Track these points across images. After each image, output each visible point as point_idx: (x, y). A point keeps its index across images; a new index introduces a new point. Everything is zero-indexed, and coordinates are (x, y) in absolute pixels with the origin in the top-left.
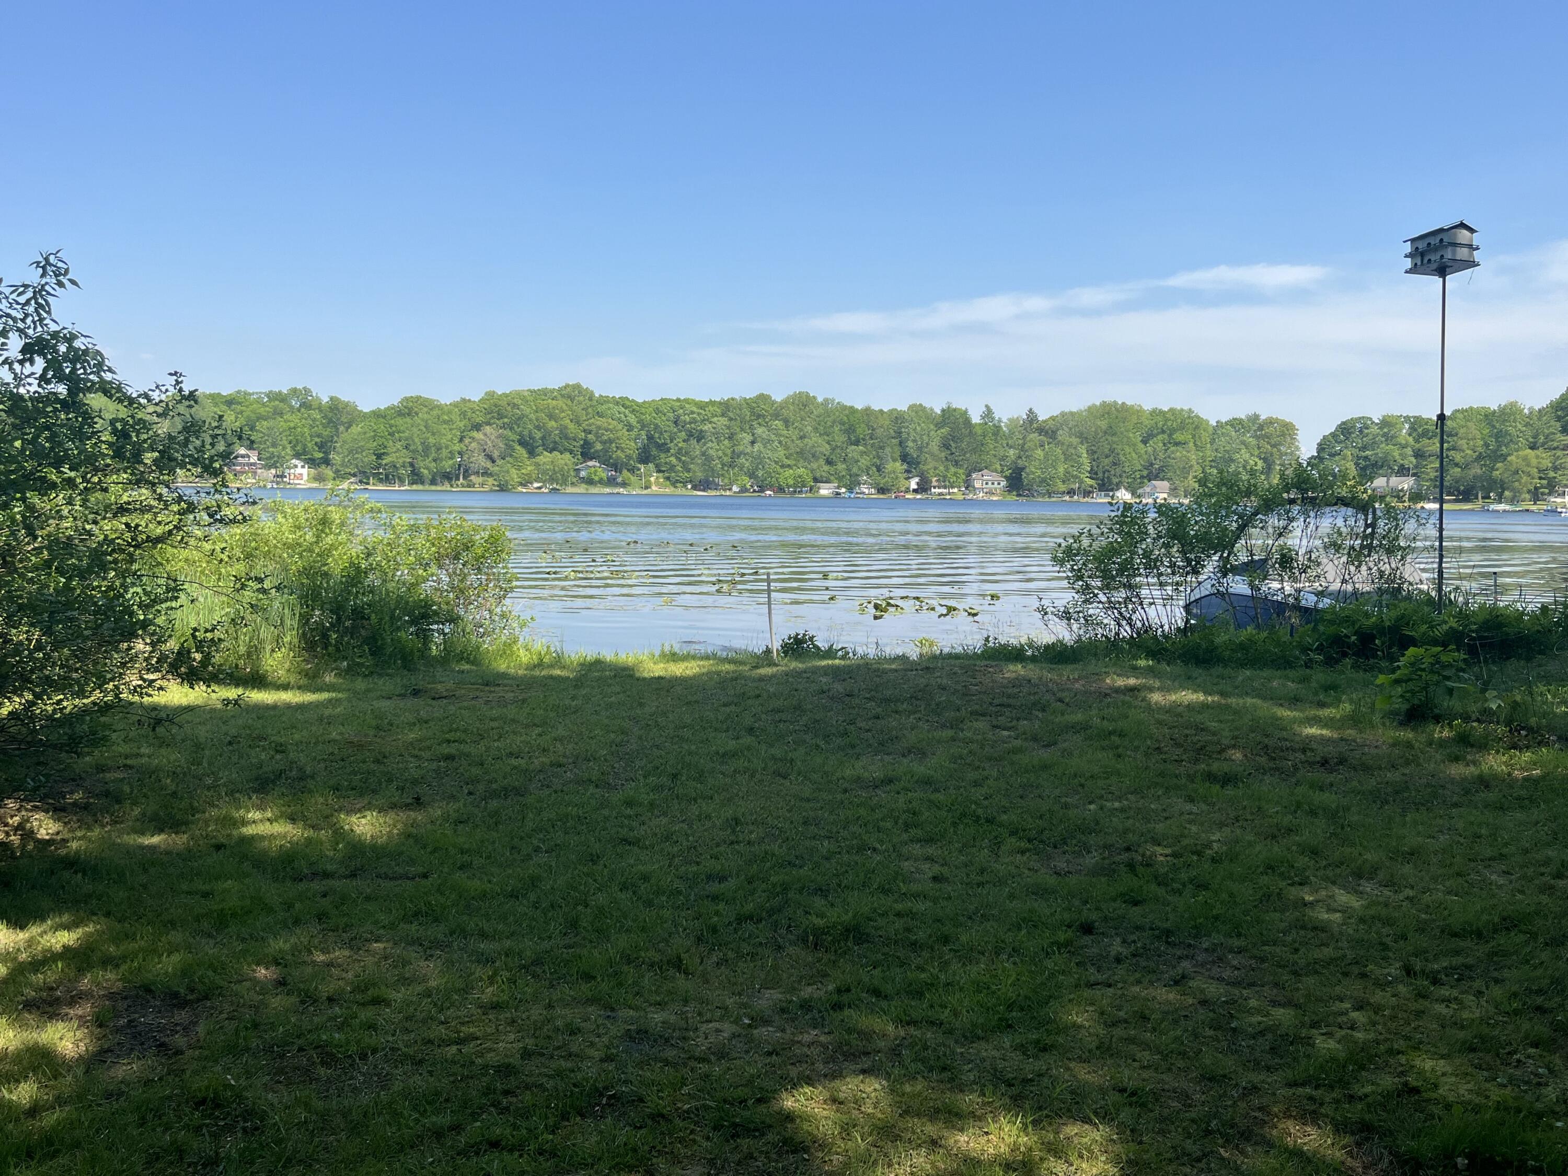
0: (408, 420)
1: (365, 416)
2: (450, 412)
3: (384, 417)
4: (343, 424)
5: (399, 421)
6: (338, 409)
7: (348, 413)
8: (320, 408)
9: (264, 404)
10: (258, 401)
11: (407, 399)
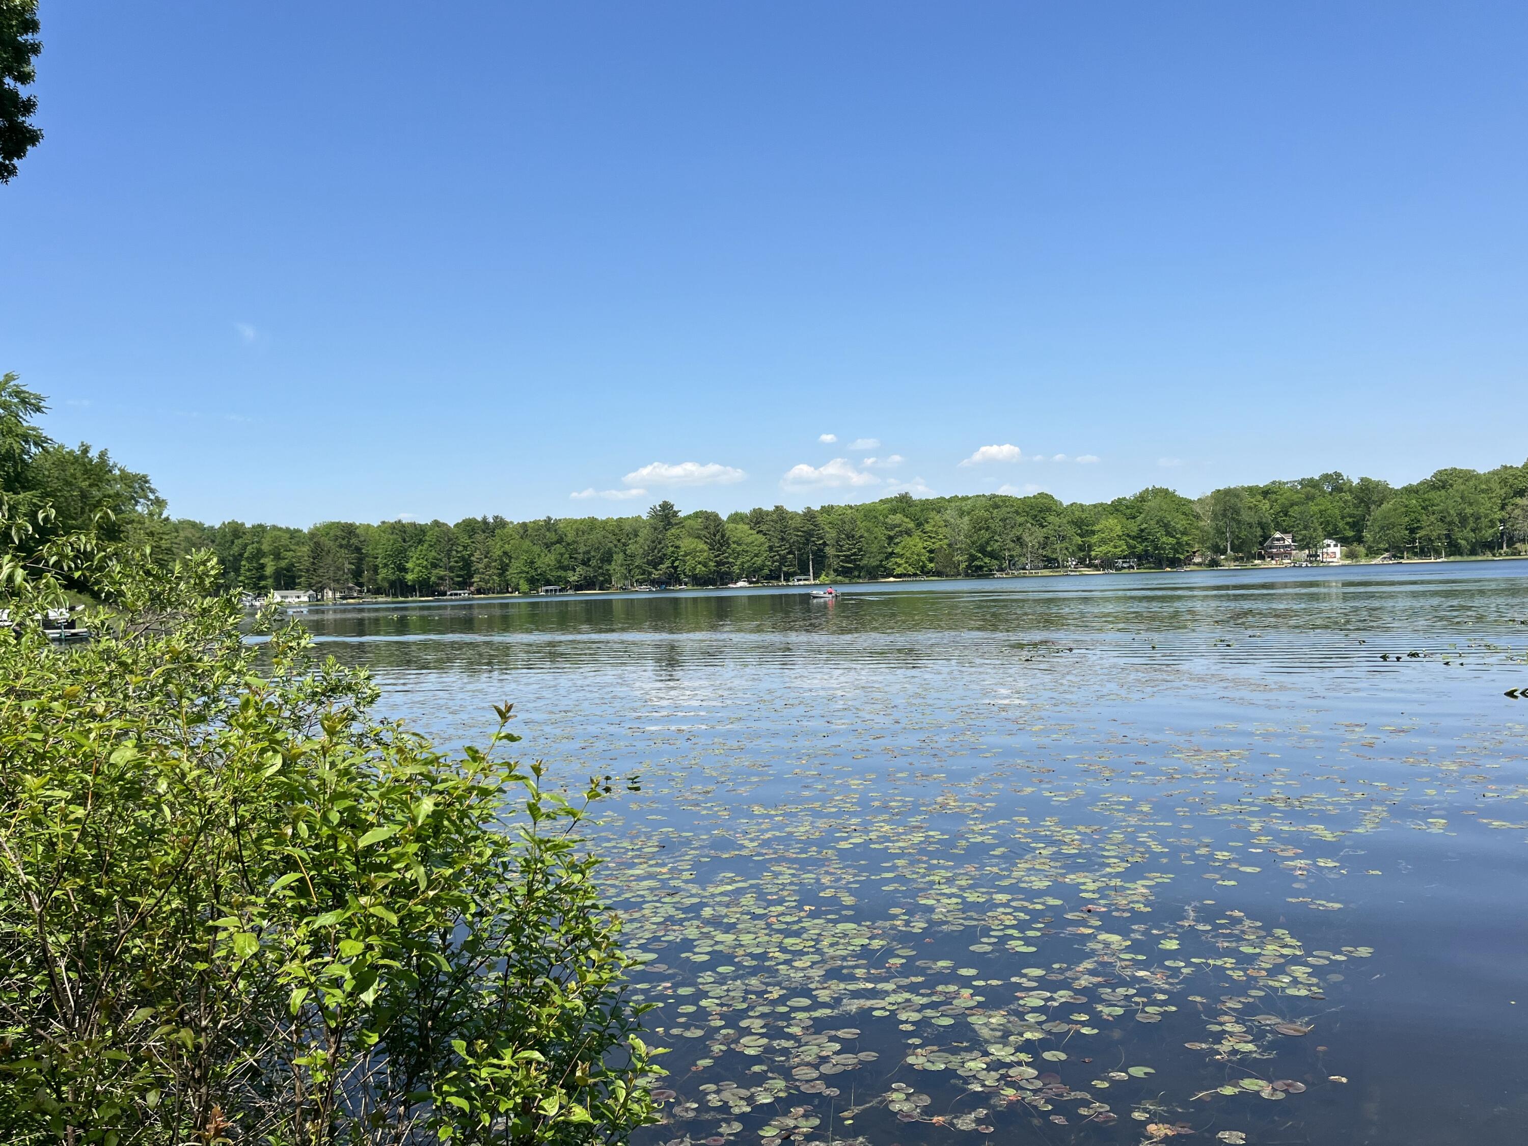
0: (1443, 492)
1: (1396, 493)
2: (1488, 481)
3: (1417, 492)
4: (1374, 502)
5: (1433, 495)
6: (1368, 489)
7: (1379, 492)
8: (1350, 490)
9: (1297, 492)
10: (1293, 489)
11: (1440, 472)
